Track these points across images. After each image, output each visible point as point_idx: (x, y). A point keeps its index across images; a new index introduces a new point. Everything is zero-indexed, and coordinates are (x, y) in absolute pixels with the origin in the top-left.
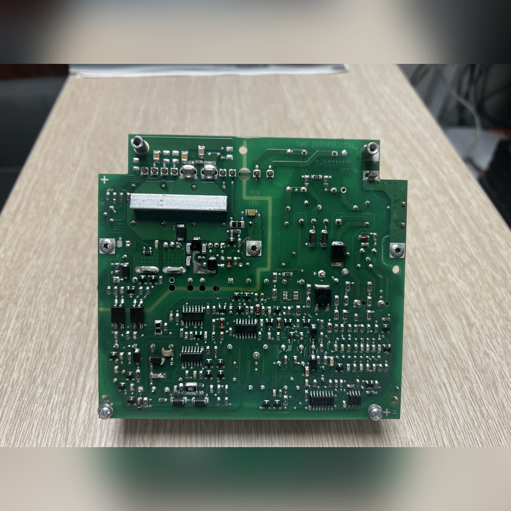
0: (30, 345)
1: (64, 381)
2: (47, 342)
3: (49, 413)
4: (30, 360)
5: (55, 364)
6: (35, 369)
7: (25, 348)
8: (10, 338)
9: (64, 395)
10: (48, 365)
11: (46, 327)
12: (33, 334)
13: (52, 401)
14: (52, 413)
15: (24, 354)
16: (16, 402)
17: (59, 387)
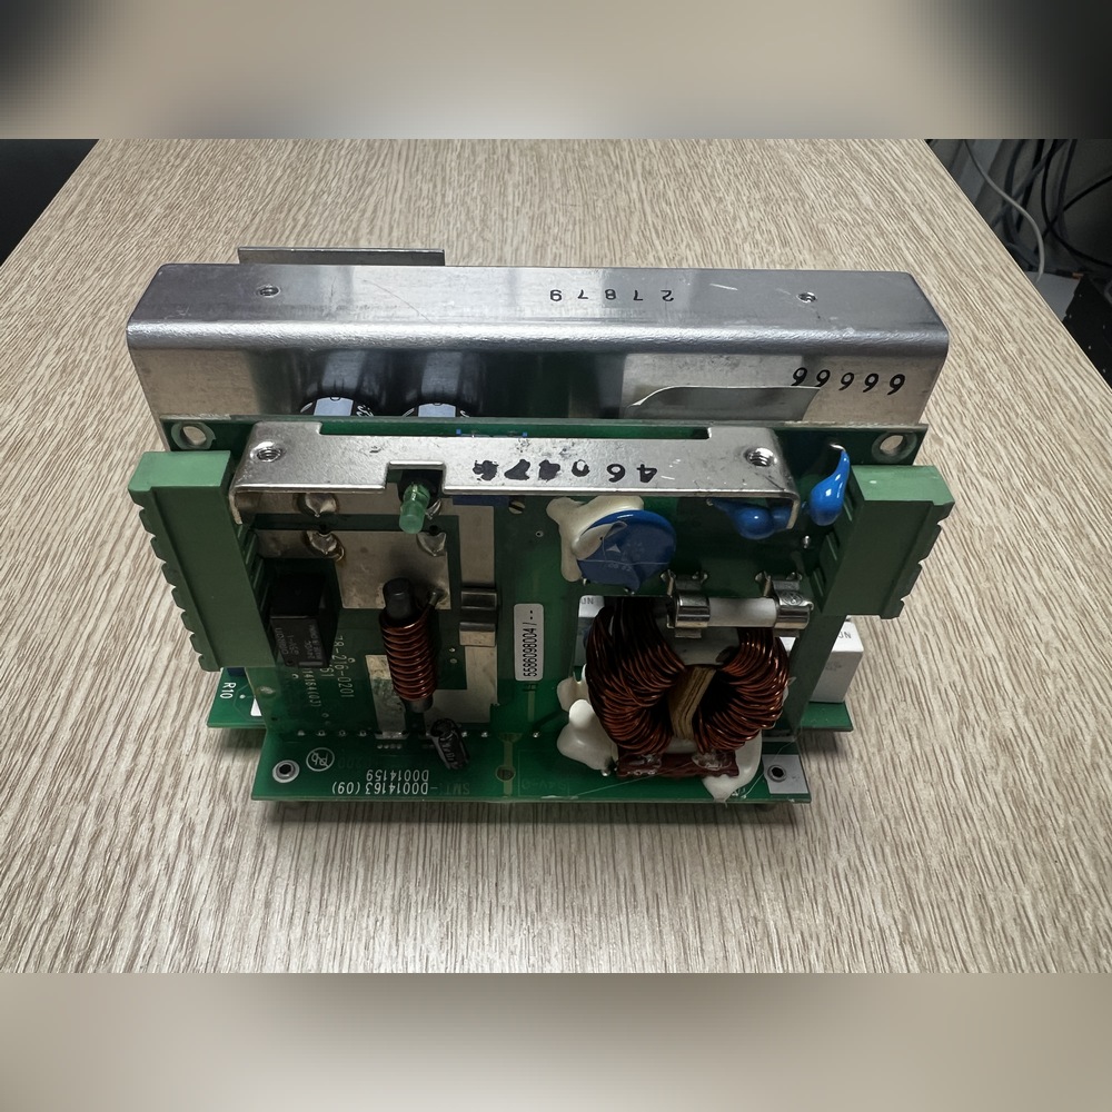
0: (77, 387)
1: (134, 434)
2: (109, 385)
3: (104, 472)
4: (76, 406)
5: (121, 413)
6: (83, 417)
7: (69, 391)
8: (43, 376)
9: (133, 452)
10: (108, 414)
11: (108, 365)
12: (84, 374)
13: (111, 459)
14: (109, 471)
15: (66, 398)
16: (47, 456)
17: (124, 441)
